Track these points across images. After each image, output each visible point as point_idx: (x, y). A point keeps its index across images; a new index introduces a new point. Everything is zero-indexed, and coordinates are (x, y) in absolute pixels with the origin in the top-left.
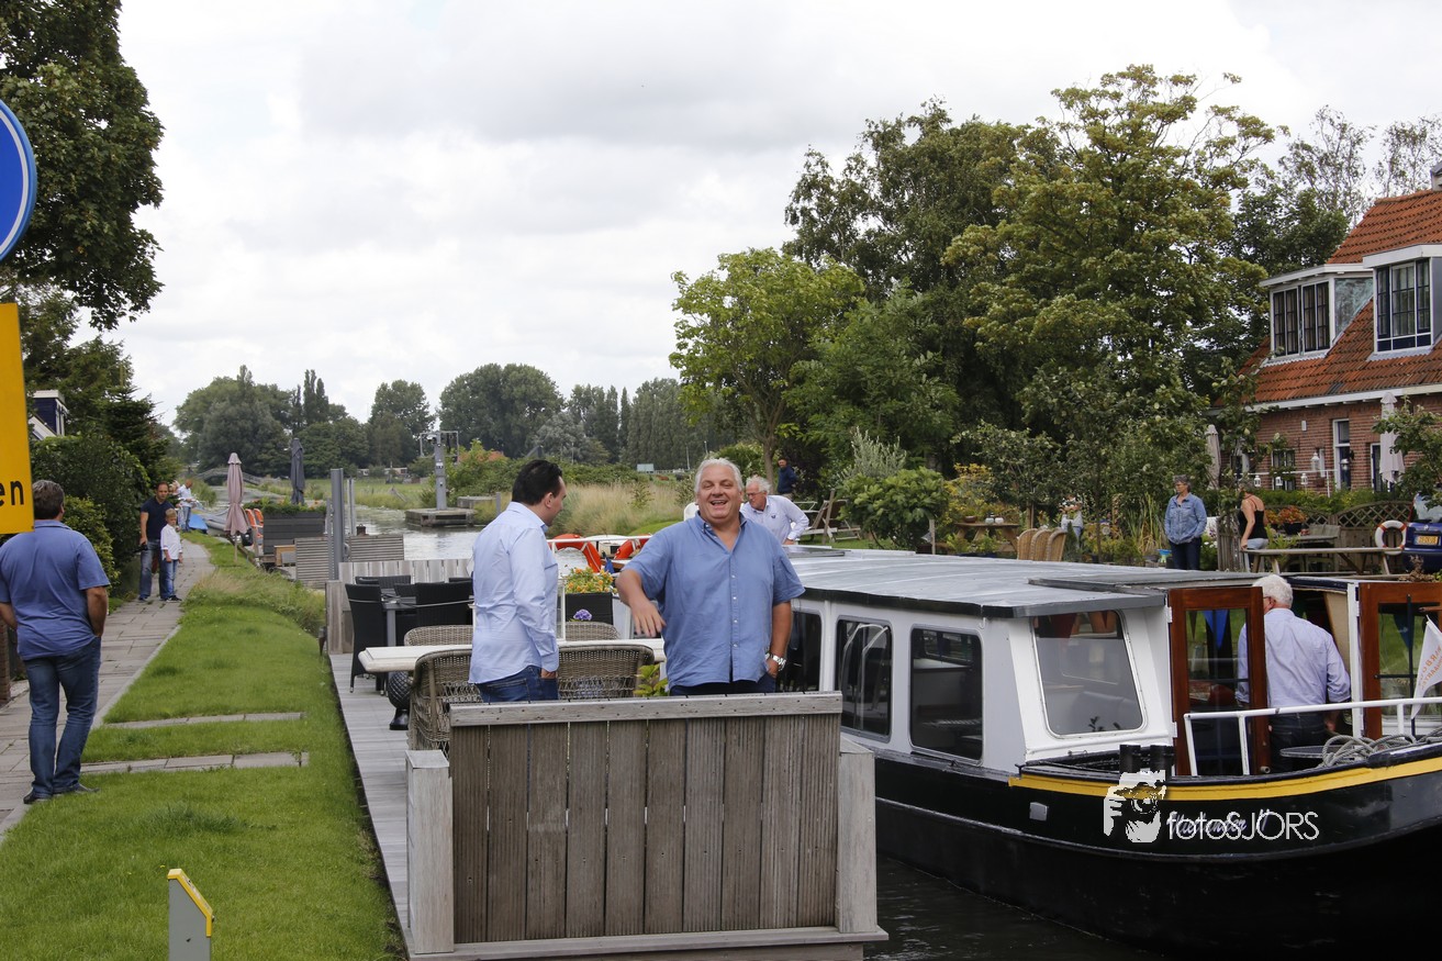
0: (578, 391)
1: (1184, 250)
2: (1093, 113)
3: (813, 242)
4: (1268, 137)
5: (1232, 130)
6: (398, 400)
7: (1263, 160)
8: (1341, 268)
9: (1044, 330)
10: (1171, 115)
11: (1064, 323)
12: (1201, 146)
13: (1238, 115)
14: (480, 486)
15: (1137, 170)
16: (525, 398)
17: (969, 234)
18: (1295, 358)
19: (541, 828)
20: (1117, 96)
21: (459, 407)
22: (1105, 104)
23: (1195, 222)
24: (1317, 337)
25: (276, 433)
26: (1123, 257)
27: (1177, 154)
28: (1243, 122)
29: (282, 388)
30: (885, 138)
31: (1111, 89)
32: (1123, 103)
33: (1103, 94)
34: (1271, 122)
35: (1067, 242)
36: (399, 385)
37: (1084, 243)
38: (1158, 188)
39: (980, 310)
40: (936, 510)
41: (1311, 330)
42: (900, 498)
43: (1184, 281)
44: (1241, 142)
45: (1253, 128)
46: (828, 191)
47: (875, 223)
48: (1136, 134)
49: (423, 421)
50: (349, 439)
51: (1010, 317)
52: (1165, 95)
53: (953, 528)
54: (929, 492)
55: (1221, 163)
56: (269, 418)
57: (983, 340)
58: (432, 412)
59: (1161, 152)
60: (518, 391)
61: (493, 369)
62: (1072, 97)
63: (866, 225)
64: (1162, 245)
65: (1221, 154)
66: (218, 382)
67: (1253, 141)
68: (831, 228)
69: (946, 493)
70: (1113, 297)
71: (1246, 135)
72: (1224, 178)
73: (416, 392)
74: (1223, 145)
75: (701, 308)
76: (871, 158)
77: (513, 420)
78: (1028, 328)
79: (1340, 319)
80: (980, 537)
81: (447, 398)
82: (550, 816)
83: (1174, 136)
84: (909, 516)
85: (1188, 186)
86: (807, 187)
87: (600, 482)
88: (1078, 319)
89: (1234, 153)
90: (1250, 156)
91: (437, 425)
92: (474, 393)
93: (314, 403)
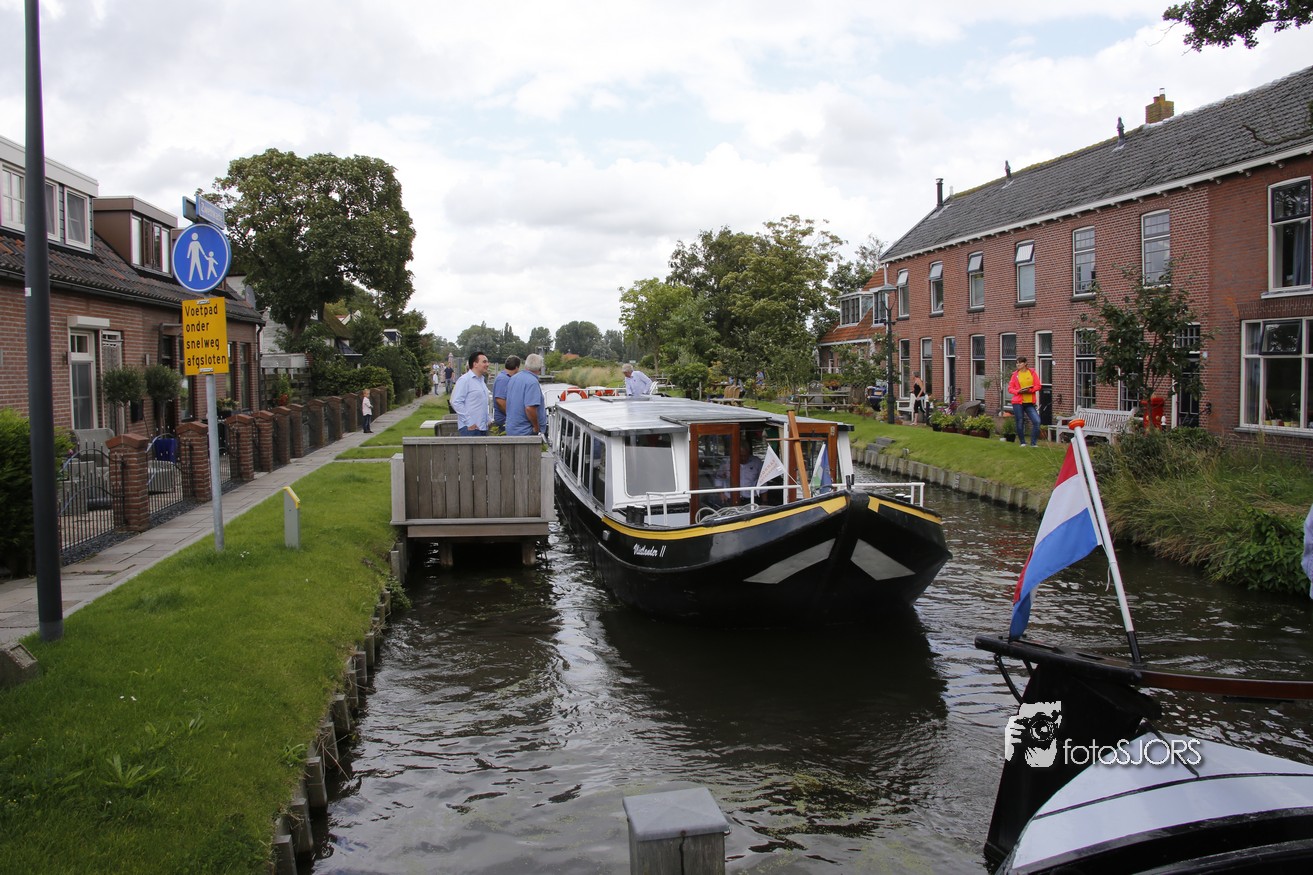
0: (608, 332)
1: (811, 285)
2: (778, 232)
3: (677, 277)
4: (841, 243)
5: (828, 240)
6: (540, 335)
7: (840, 253)
8: (864, 293)
9: (756, 311)
10: (804, 234)
11: (763, 308)
12: (816, 245)
13: (830, 235)
14: (559, 367)
15: (791, 254)
16: (587, 334)
17: (729, 275)
18: (848, 325)
19: (436, 481)
20: (786, 226)
21: (563, 338)
22: (781, 229)
23: (813, 274)
24: (855, 318)
25: (493, 347)
26: (787, 285)
27: (807, 248)
28: (831, 237)
29: (496, 329)
30: (706, 238)
31: (784, 223)
32: (789, 229)
33: (781, 225)
34: (842, 239)
35: (767, 279)
36: (541, 329)
37: (772, 279)
38: (801, 261)
39: (734, 303)
40: (703, 379)
41: (853, 315)
42: (690, 374)
43: (809, 294)
44: (831, 245)
45: (835, 240)
46: (684, 256)
47: (701, 270)
48: (791, 240)
49: (550, 342)
50: (520, 349)
51: (744, 307)
52: (803, 226)
53: (710, 386)
54: (700, 372)
55: (824, 252)
56: (492, 341)
57: (733, 314)
58: (552, 339)
59: (801, 247)
60: (584, 332)
61: (576, 323)
62: (770, 225)
63: (698, 271)
64: (801, 282)
65: (824, 249)
66: (473, 327)
67: (835, 244)
68: (684, 272)
69: (707, 373)
70: (782, 301)
71: (832, 242)
72: (826, 257)
73: (546, 332)
74: (824, 245)
75: (630, 301)
76: (699, 244)
77: (582, 342)
78: (751, 311)
79: (863, 312)
80: (718, 389)
81: (558, 334)
82: (439, 477)
83: (806, 241)
84: (693, 381)
85: (810, 260)
86: (677, 254)
87: (602, 367)
88: (769, 308)
89: (828, 248)
90: (835, 250)
91: (553, 345)
92: (569, 331)
93: (509, 335)
